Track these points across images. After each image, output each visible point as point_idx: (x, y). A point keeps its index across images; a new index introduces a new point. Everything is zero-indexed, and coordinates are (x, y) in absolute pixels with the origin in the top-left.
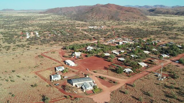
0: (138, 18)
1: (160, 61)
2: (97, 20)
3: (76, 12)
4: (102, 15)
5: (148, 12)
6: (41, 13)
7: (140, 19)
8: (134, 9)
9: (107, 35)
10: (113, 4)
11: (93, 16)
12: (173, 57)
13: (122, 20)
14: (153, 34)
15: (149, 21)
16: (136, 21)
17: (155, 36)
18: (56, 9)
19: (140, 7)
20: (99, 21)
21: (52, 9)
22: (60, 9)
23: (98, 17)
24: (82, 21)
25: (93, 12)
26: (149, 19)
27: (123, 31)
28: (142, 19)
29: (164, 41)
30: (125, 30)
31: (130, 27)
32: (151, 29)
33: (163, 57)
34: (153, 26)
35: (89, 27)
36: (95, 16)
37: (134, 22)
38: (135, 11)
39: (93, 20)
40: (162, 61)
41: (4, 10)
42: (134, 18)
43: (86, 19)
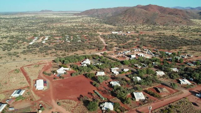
0: (180, 22)
1: (171, 92)
2: (129, 24)
3: (112, 14)
4: (136, 17)
5: (198, 15)
6: (75, 14)
7: (183, 23)
8: (181, 11)
9: (126, 43)
10: (155, 5)
11: (125, 19)
12: (197, 86)
13: (159, 24)
14: (188, 45)
15: (193, 26)
16: (176, 26)
17: (189, 47)
18: (91, 10)
19: (192, 8)
20: (130, 25)
21: (88, 10)
22: (96, 10)
23: (130, 21)
24: (111, 24)
25: (126, 15)
26: (194, 24)
27: (151, 39)
28: (185, 23)
29: (197, 57)
30: (154, 38)
31: (164, 33)
32: (190, 37)
33: (180, 83)
34: (195, 33)
35: (112, 32)
36: (127, 18)
37: (173, 27)
38: (180, 13)
39: (123, 23)
40: (174, 91)
41: (43, 11)
42: (175, 22)
43: (116, 22)
